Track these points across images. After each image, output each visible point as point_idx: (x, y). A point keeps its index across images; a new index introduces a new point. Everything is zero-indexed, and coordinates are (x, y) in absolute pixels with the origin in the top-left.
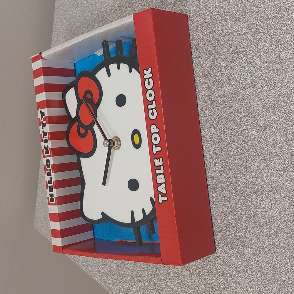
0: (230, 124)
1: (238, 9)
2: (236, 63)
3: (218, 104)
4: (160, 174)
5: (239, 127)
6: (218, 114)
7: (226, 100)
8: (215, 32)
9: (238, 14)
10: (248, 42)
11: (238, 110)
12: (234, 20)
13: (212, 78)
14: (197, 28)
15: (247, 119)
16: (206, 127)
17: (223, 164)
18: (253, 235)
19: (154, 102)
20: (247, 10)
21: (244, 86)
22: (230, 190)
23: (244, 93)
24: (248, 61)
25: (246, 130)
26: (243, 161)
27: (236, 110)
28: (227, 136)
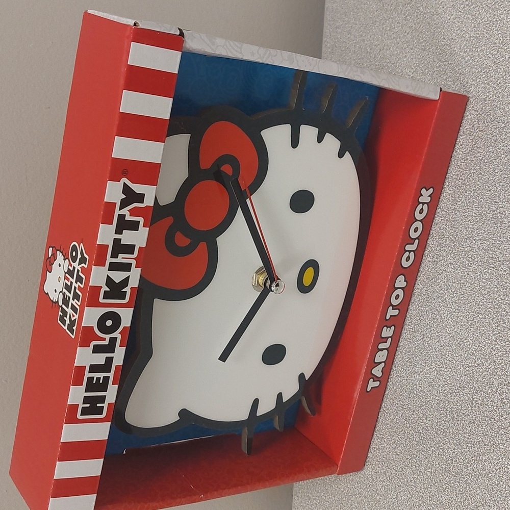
0: (474, 358)
2: (470, 256)
3: (448, 326)
5: (489, 362)
6: (452, 344)
7: (462, 318)
9: (462, 179)
10: (485, 220)
11: (484, 332)
13: (433, 285)
15: (501, 345)
16: (434, 367)
17: (471, 430)
20: (475, 171)
21: (488, 292)
22: (490, 475)
23: (489, 303)
24: (489, 250)
25: (503, 364)
27: (480, 333)
28: (471, 380)
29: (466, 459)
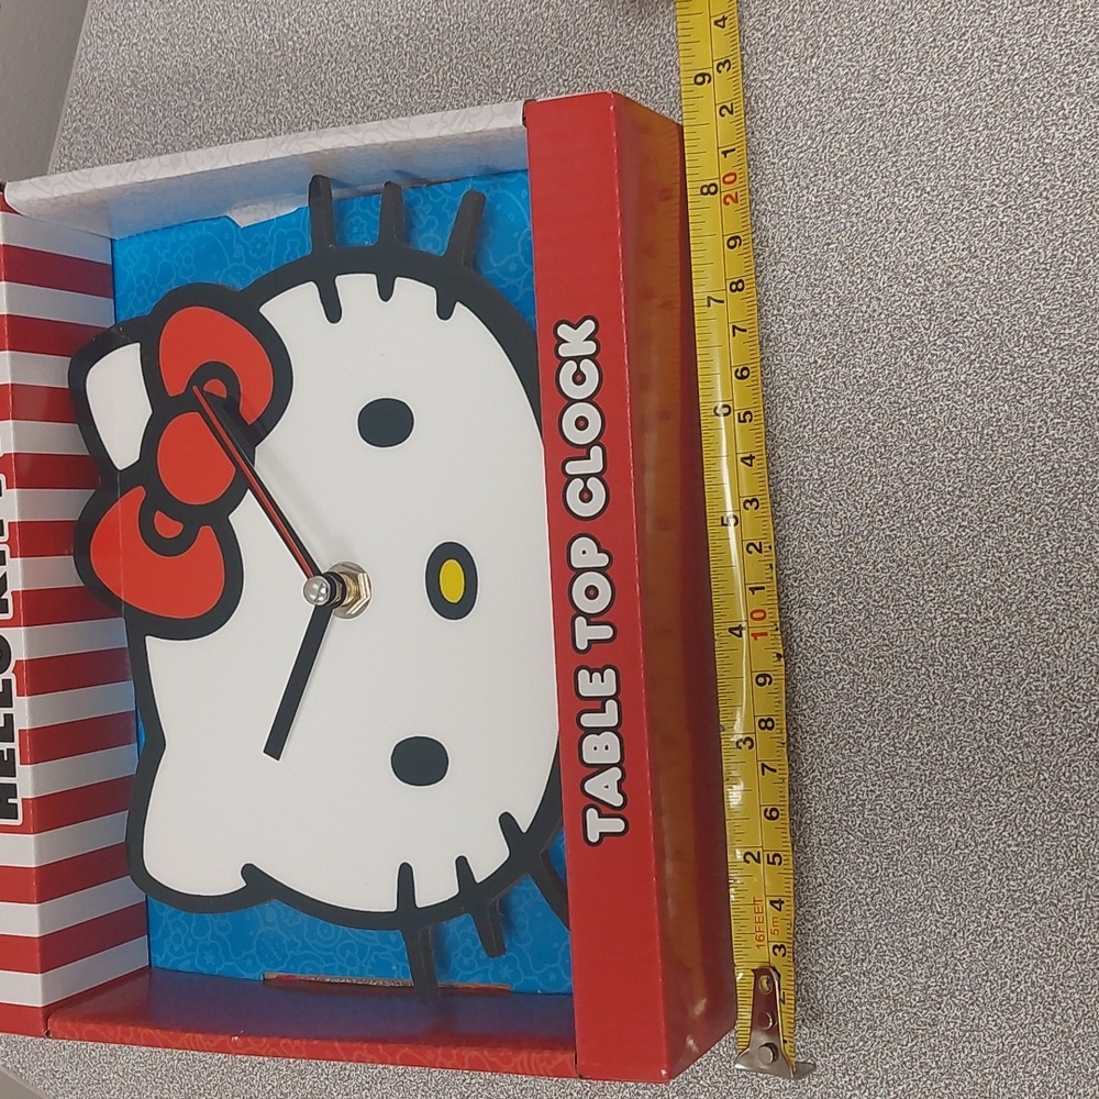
0: (979, 602)
1: (1048, 178)
2: (1025, 379)
3: (923, 522)
4: (598, 731)
5: (1016, 618)
6: (925, 561)
7: (966, 510)
8: (932, 248)
10: (1085, 306)
11: (1018, 553)
12: (1028, 218)
13: (904, 422)
14: (848, 224)
15: (1058, 589)
16: (860, 603)
17: (930, 751)
18: (1051, 1025)
19: (596, 452)
20: (1087, 189)
21: (1053, 468)
22: (957, 852)
23: (1051, 493)
24: (1078, 377)
25: (1052, 631)
26: (1027, 745)
27: (1007, 552)
28: (956, 647)
29: (903, 809)
